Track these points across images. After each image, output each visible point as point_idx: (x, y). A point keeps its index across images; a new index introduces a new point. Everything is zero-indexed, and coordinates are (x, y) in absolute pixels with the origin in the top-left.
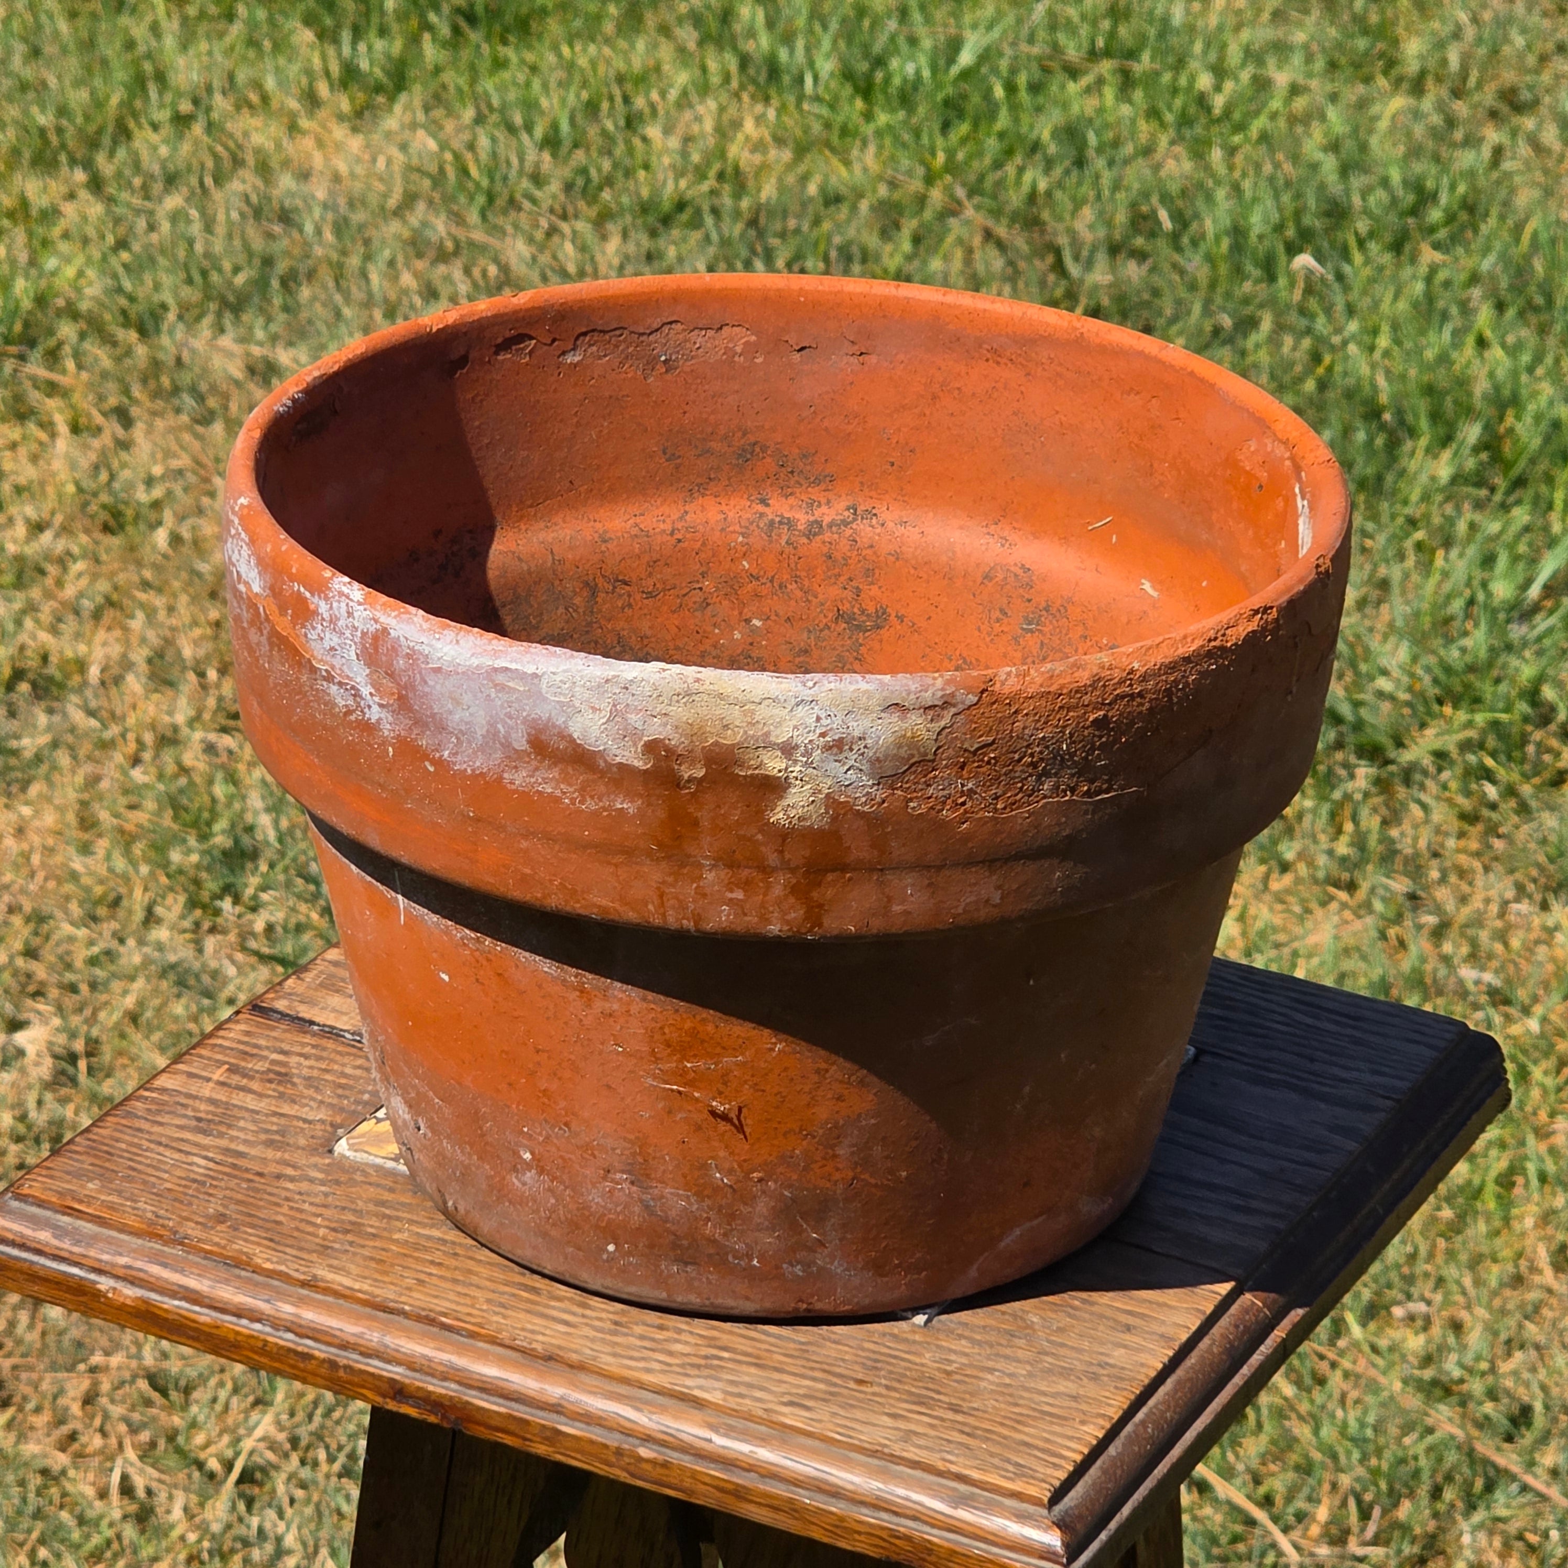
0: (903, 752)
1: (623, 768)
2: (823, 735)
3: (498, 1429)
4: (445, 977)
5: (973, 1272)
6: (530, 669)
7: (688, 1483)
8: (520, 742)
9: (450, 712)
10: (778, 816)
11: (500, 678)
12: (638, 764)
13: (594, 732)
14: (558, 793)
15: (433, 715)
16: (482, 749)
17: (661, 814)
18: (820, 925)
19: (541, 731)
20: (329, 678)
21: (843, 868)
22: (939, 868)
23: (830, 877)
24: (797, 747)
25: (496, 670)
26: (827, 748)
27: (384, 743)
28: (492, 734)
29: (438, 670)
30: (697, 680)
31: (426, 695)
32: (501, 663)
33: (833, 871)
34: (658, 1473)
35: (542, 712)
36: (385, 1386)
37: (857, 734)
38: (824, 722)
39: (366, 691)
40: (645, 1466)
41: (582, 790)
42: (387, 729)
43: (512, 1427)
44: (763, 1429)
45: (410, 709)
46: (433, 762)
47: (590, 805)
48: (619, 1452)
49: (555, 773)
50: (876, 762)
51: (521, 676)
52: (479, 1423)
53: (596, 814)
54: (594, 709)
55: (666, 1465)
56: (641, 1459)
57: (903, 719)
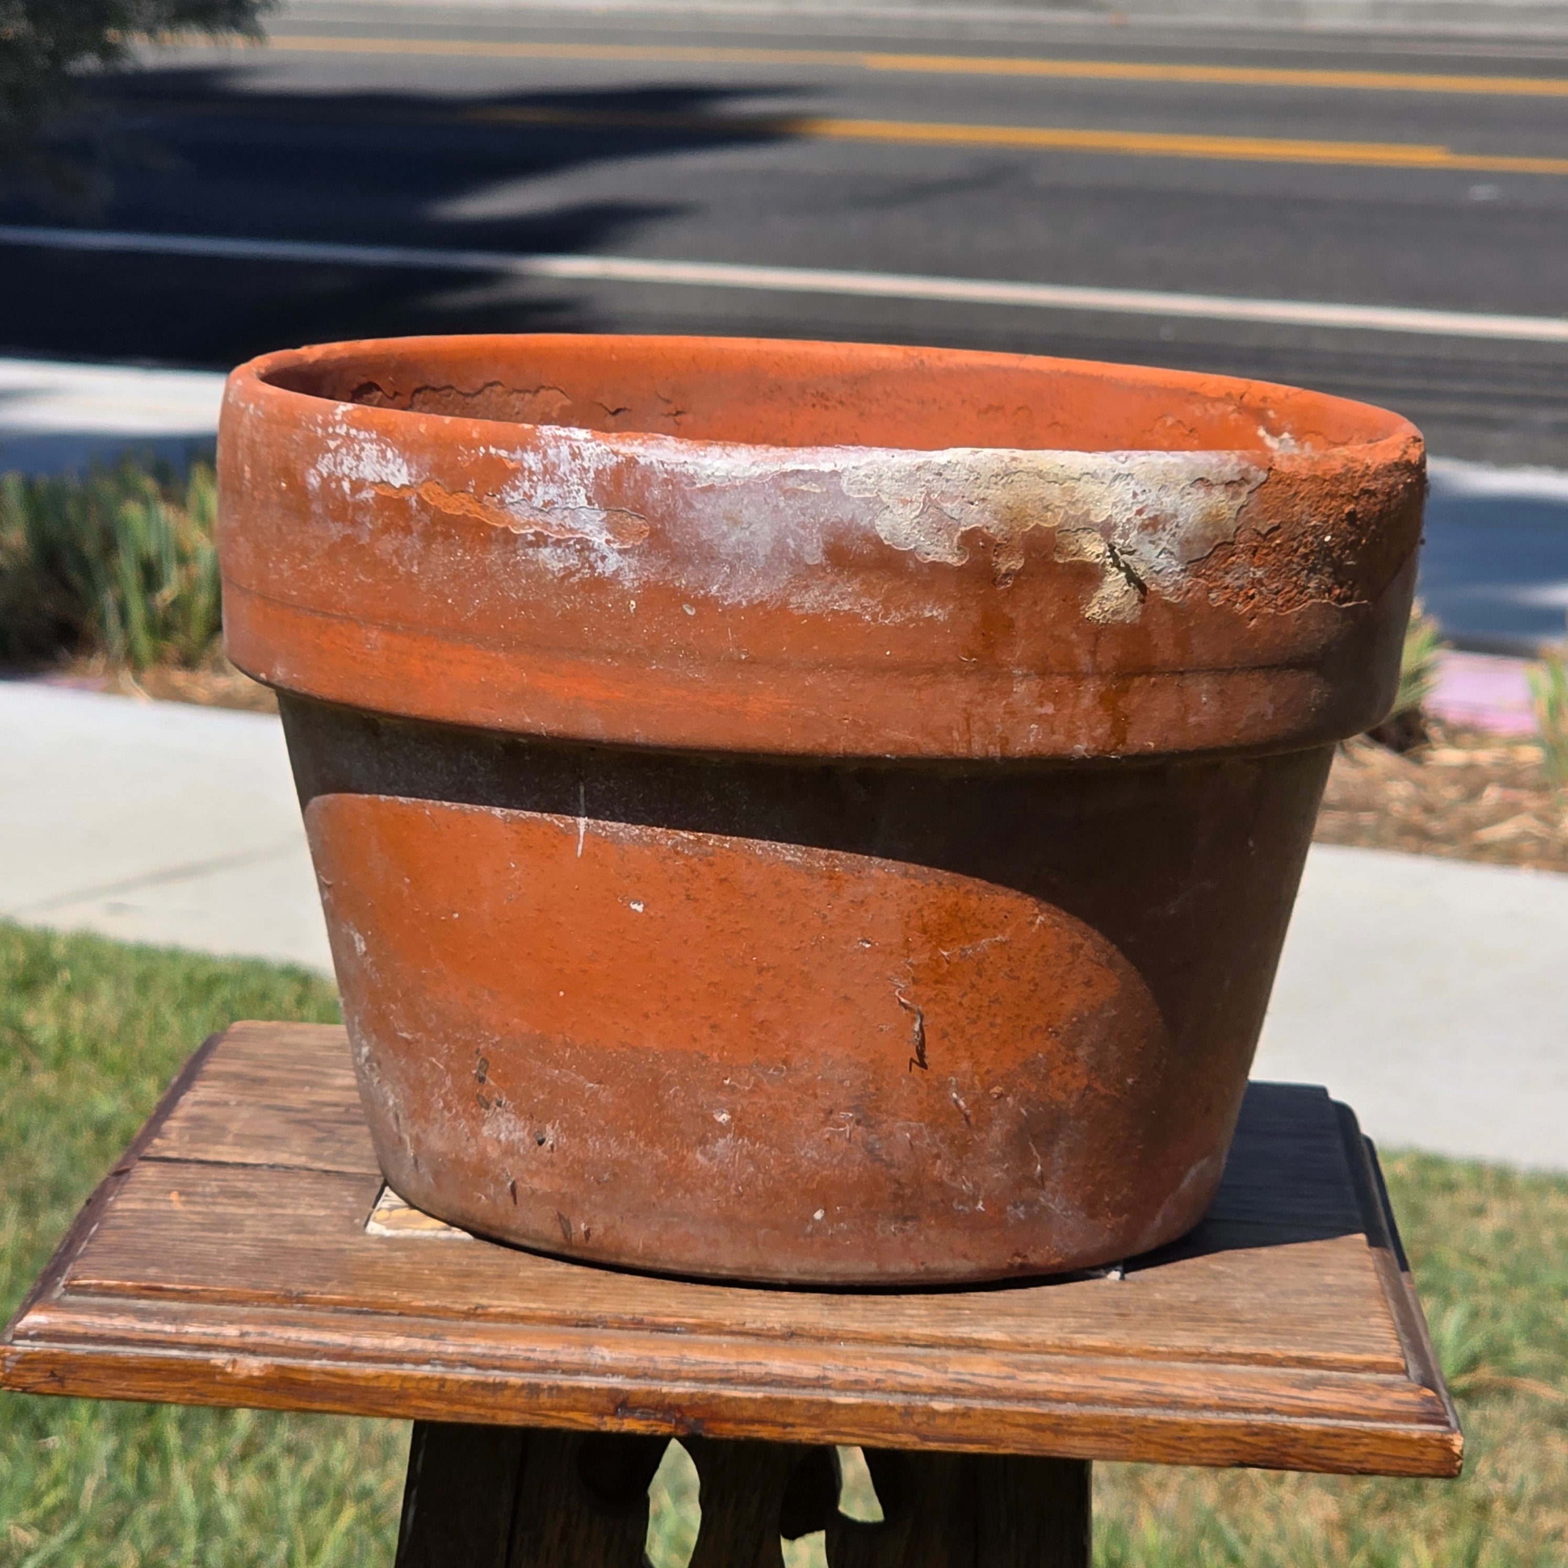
0: (1209, 533)
1: (935, 566)
2: (1140, 512)
3: (752, 1421)
4: (639, 908)
5: (1158, 1221)
6: (827, 467)
7: (994, 1430)
8: (814, 555)
9: (724, 536)
10: (1093, 611)
11: (790, 483)
12: (952, 560)
13: (905, 528)
14: (857, 609)
15: (700, 545)
16: (764, 573)
17: (975, 618)
18: (1123, 742)
19: (840, 538)
20: (540, 540)
21: (1147, 671)
22: (1231, 672)
23: (1137, 682)
24: (1115, 526)
25: (785, 475)
26: (1144, 527)
27: (625, 596)
28: (779, 550)
29: (711, 488)
30: (1014, 459)
31: (690, 521)
32: (790, 466)
33: (1140, 675)
34: (955, 1428)
35: (843, 513)
36: (603, 1402)
37: (1170, 511)
38: (1141, 498)
39: (599, 539)
40: (940, 1421)
41: (887, 603)
42: (629, 581)
43: (771, 1414)
44: (1062, 1359)
45: (667, 544)
46: (695, 603)
47: (896, 617)
48: (908, 1412)
49: (855, 586)
50: (1186, 543)
51: (817, 476)
52: (727, 1420)
53: (901, 627)
54: (905, 503)
55: (967, 1413)
56: (934, 1413)
57: (1208, 494)
